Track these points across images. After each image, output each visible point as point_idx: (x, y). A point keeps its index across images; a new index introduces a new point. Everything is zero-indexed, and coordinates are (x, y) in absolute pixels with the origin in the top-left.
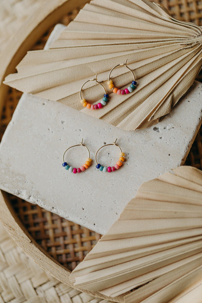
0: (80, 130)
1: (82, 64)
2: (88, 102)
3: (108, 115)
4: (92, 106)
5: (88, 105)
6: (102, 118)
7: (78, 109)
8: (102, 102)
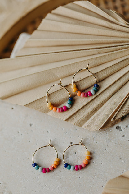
0: (48, 132)
1: (46, 70)
2: (54, 105)
3: (73, 117)
4: (58, 109)
5: (54, 108)
6: (67, 120)
7: (45, 113)
8: (67, 104)
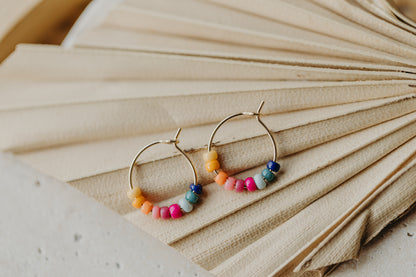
0: (118, 265)
1: (147, 98)
2: (146, 196)
3: (193, 240)
4: (155, 210)
5: (146, 205)
6: (175, 243)
7: (119, 212)
8: (183, 202)
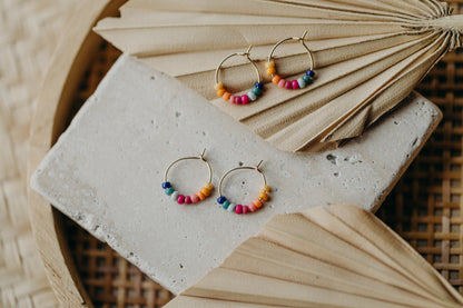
0: (204, 134)
2: (227, 89)
3: (255, 119)
4: (232, 98)
5: (226, 95)
6: (244, 120)
7: (207, 98)
8: (250, 94)
